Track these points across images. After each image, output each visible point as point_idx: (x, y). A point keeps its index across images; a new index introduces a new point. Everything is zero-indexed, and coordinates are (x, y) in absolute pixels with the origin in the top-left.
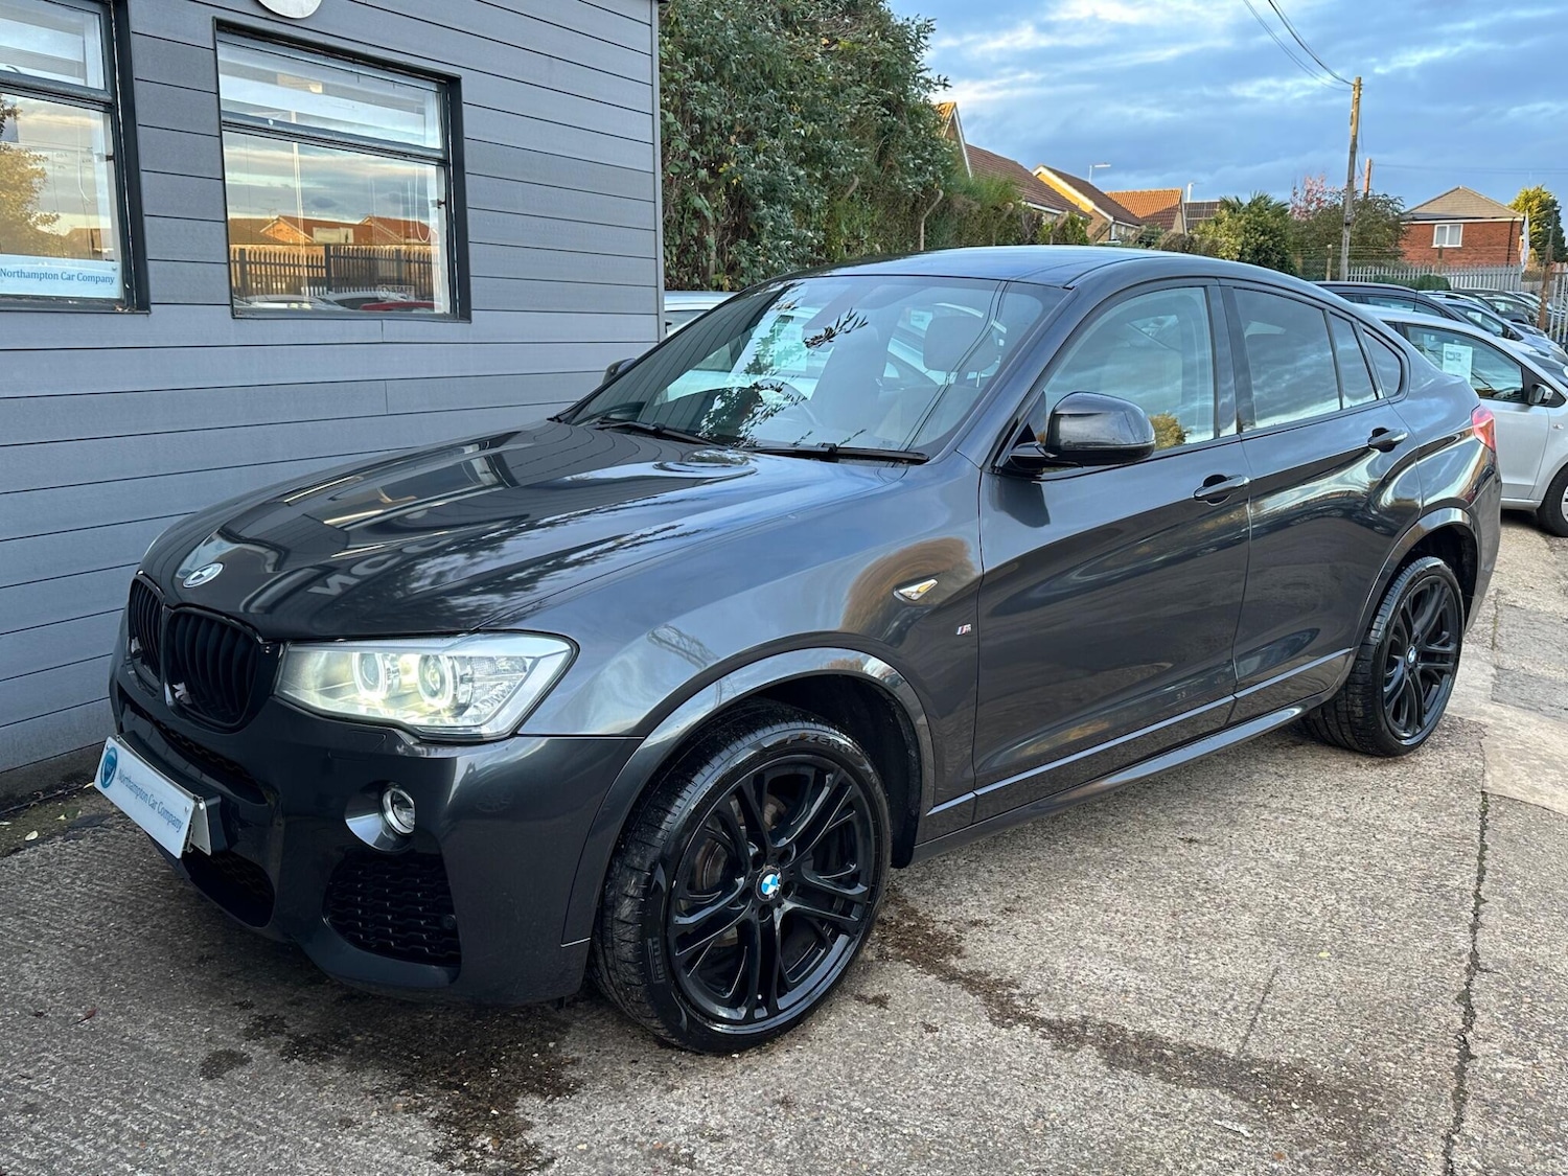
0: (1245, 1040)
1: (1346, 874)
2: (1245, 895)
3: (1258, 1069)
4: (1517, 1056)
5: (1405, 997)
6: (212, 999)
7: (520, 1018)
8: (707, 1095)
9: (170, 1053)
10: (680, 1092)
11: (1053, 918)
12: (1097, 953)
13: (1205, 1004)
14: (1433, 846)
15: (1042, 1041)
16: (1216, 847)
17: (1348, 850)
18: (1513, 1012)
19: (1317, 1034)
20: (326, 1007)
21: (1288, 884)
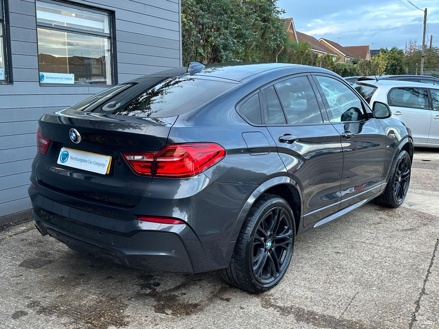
0: (343, 314)
1: (387, 264)
2: (352, 269)
3: (345, 323)
4: (431, 320)
5: (398, 302)
6: (19, 296)
7: (113, 303)
8: (167, 327)
9: (3, 311)
10: (159, 326)
11: (288, 276)
12: (301, 286)
13: (332, 303)
14: (417, 256)
15: (277, 312)
16: (345, 255)
17: (389, 256)
18: (433, 307)
19: (367, 312)
20: (54, 299)
21: (367, 267)
